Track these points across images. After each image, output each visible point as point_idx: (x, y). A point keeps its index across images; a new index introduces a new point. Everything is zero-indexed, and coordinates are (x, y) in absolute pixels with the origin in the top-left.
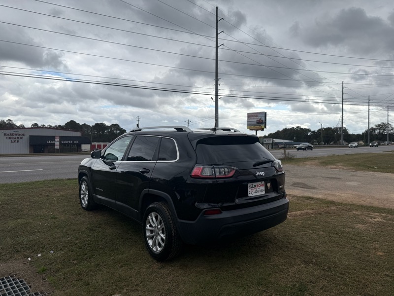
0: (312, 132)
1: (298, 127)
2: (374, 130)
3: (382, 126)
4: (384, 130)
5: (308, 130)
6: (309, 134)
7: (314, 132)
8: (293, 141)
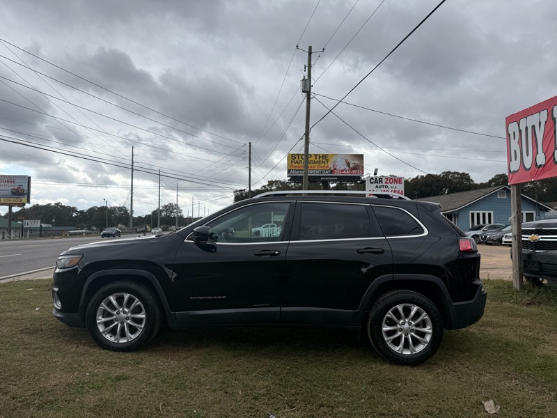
0: (79, 212)
1: (57, 204)
2: (161, 211)
3: (170, 208)
4: (172, 212)
5: (74, 209)
6: (74, 215)
7: (82, 212)
8: (51, 226)
